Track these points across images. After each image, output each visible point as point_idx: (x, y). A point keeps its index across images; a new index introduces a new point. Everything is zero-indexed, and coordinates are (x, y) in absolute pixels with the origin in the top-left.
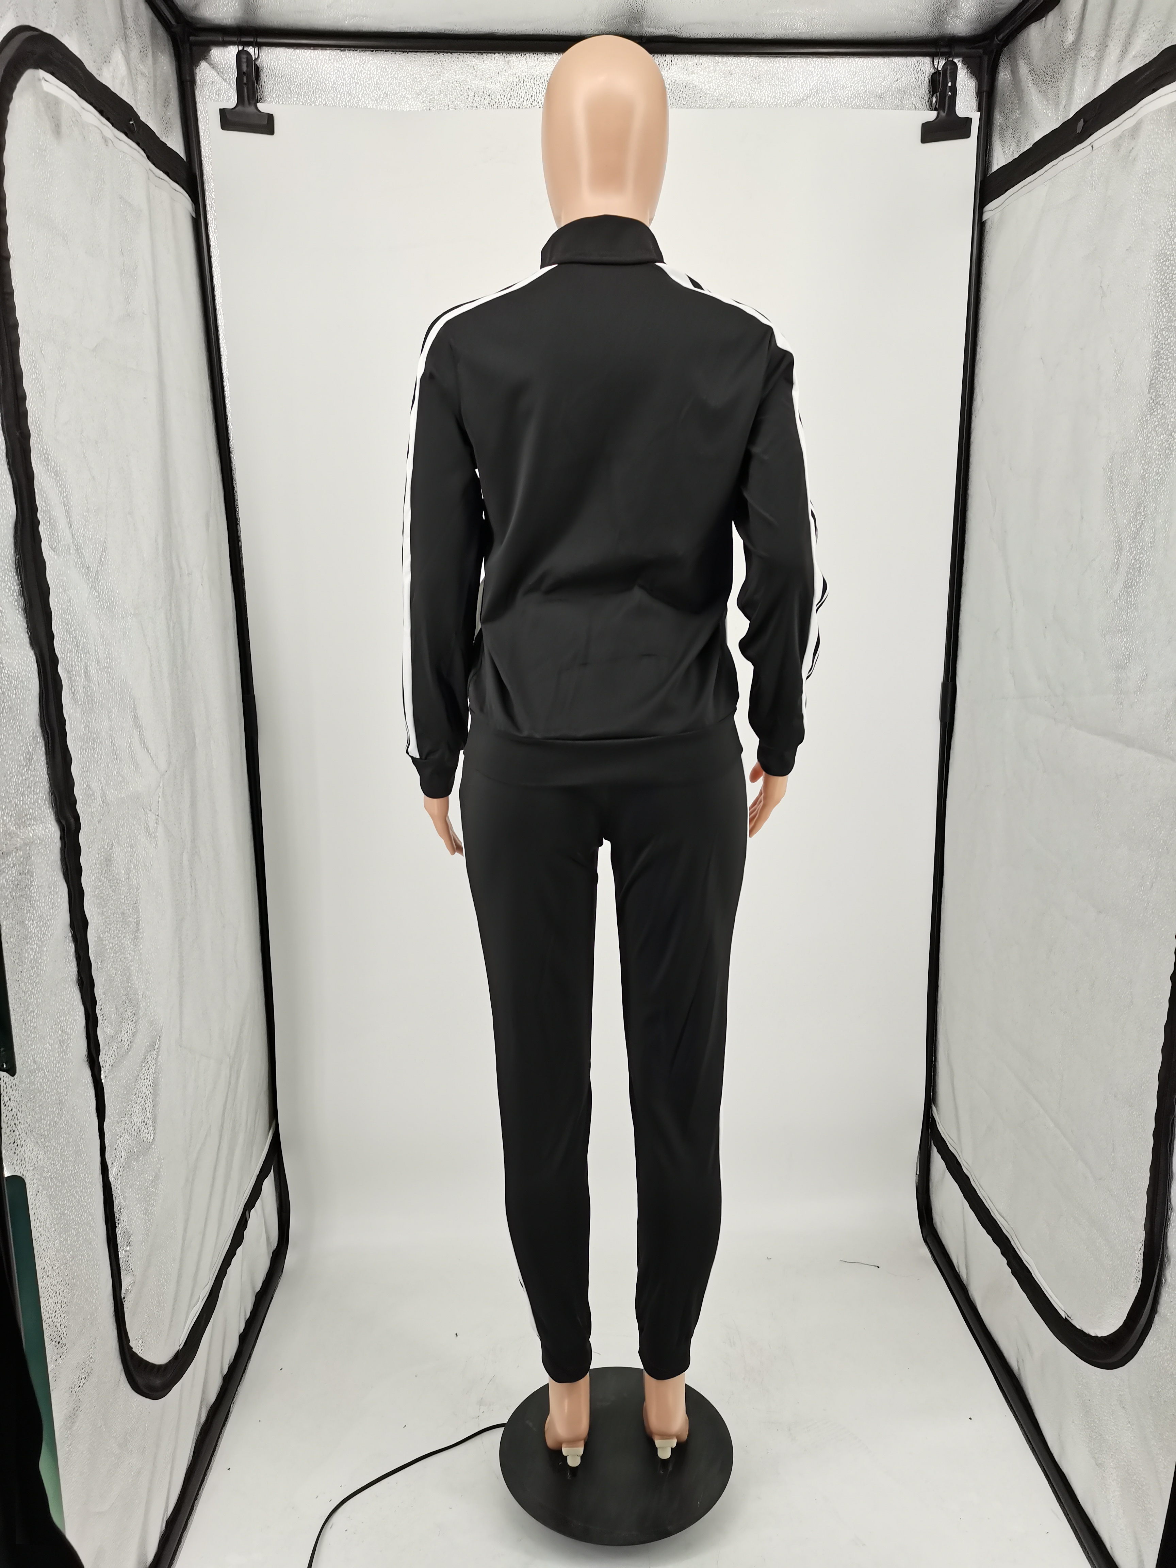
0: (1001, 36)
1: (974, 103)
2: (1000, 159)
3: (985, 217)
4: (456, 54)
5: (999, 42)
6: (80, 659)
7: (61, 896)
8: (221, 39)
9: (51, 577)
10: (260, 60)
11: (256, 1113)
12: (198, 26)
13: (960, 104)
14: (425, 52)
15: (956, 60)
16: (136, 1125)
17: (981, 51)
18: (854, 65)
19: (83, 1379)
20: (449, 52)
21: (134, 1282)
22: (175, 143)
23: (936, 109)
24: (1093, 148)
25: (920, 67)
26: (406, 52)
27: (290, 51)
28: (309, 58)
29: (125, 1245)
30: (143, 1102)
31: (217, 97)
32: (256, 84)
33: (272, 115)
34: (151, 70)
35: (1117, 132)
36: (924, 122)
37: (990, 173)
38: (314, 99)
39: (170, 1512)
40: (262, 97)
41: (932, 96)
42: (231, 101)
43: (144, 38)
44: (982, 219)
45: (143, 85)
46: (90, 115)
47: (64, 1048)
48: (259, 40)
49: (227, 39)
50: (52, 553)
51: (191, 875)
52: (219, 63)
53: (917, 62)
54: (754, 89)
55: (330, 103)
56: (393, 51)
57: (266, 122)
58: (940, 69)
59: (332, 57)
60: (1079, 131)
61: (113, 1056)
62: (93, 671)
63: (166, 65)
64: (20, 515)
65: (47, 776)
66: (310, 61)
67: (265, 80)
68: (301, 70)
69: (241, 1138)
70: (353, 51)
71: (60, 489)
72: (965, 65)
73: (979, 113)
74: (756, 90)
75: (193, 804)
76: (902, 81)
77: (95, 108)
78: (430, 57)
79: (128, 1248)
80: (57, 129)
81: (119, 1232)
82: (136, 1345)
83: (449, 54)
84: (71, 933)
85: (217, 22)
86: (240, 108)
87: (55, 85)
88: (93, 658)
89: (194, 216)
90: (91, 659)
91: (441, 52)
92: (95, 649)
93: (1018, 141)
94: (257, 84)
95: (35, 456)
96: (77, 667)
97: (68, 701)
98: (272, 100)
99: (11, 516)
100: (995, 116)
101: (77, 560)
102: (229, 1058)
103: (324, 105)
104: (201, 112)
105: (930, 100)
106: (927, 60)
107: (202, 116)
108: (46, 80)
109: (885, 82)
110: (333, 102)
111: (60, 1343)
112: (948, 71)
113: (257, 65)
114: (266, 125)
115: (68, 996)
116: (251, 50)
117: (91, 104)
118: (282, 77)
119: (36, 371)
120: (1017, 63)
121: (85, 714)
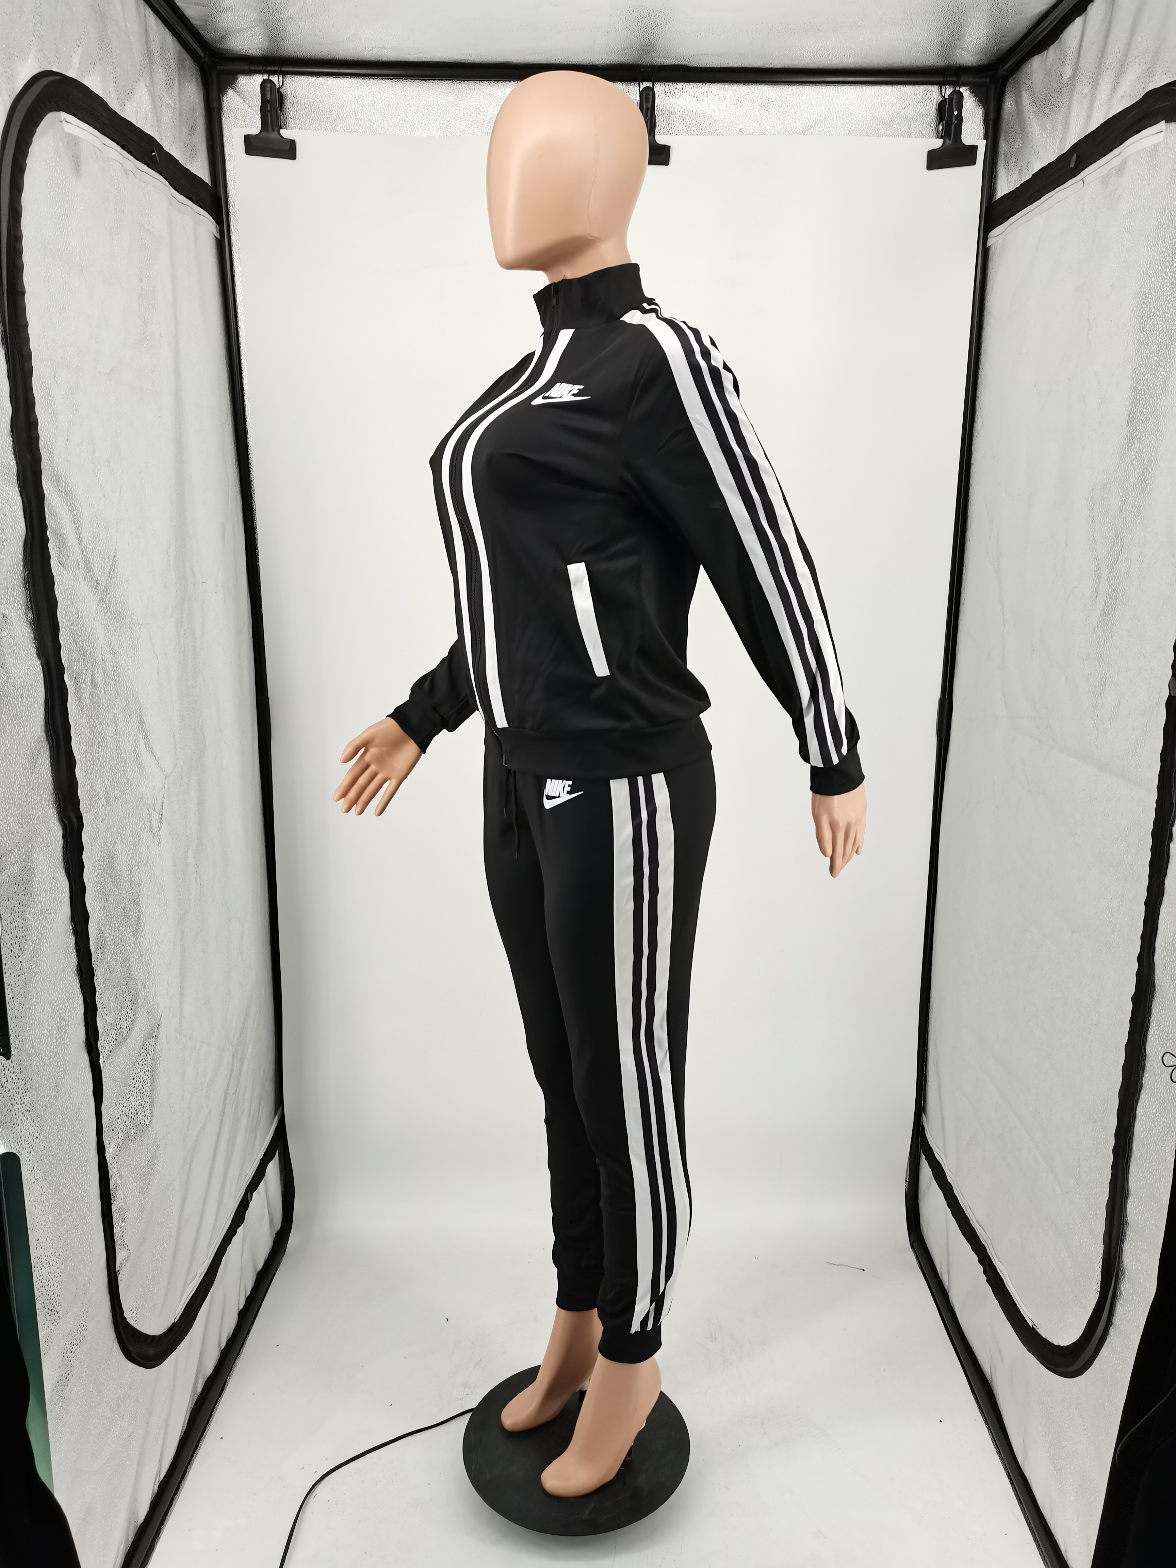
0: (1007, 66)
1: (981, 131)
2: (1005, 186)
3: (989, 243)
4: (472, 82)
5: (1004, 73)
6: (86, 668)
7: (62, 891)
8: (247, 67)
9: (59, 591)
10: (284, 88)
11: (261, 1099)
12: (227, 56)
13: (967, 132)
14: (442, 80)
15: (962, 89)
16: (133, 1108)
17: (988, 80)
18: (862, 93)
19: (75, 1345)
20: (466, 80)
21: (128, 1257)
22: (200, 169)
23: (942, 137)
24: (1084, 183)
25: (928, 95)
26: (424, 80)
27: (313, 79)
28: (331, 86)
29: (120, 1221)
30: (141, 1086)
31: (243, 123)
32: (279, 111)
33: (294, 140)
34: (177, 101)
35: (1105, 170)
36: (930, 149)
37: (994, 200)
38: (336, 125)
39: (162, 1476)
40: (285, 123)
41: (939, 124)
42: (255, 129)
43: (170, 71)
44: (986, 246)
45: (167, 116)
46: (112, 150)
47: (62, 1033)
48: (284, 69)
49: (252, 68)
50: (60, 568)
51: (197, 871)
52: (245, 90)
53: (925, 90)
54: (763, 116)
55: (351, 129)
56: (412, 79)
57: (288, 148)
58: (947, 97)
59: (353, 84)
60: (1072, 165)
61: (112, 1043)
62: (99, 678)
63: (193, 93)
64: (29, 534)
65: (51, 779)
66: (332, 89)
67: (289, 107)
68: (324, 97)
69: (244, 1122)
70: (374, 79)
71: (70, 508)
72: (972, 93)
73: (985, 141)
74: (764, 117)
75: (201, 804)
76: (909, 109)
77: (117, 143)
78: (447, 85)
79: (123, 1224)
80: (77, 168)
81: (115, 1209)
82: (131, 1316)
83: (466, 82)
84: (72, 926)
85: (243, 52)
86: (264, 134)
87: (76, 125)
88: (99, 667)
89: (218, 237)
90: (98, 667)
91: (458, 80)
92: (102, 658)
93: (1020, 170)
94: (281, 110)
95: (46, 477)
96: (83, 675)
97: (74, 707)
98: (295, 125)
99: (21, 535)
100: (1000, 144)
101: (86, 575)
102: (232, 1046)
103: (344, 130)
104: (227, 138)
105: (937, 128)
106: (935, 88)
107: (228, 141)
108: (67, 122)
109: (892, 109)
110: (353, 128)
111: (53, 1311)
112: (954, 101)
113: (281, 93)
114: (288, 150)
115: (68, 985)
116: (275, 79)
117: (113, 140)
118: (305, 104)
119: (48, 397)
120: (1020, 94)
121: (91, 720)
